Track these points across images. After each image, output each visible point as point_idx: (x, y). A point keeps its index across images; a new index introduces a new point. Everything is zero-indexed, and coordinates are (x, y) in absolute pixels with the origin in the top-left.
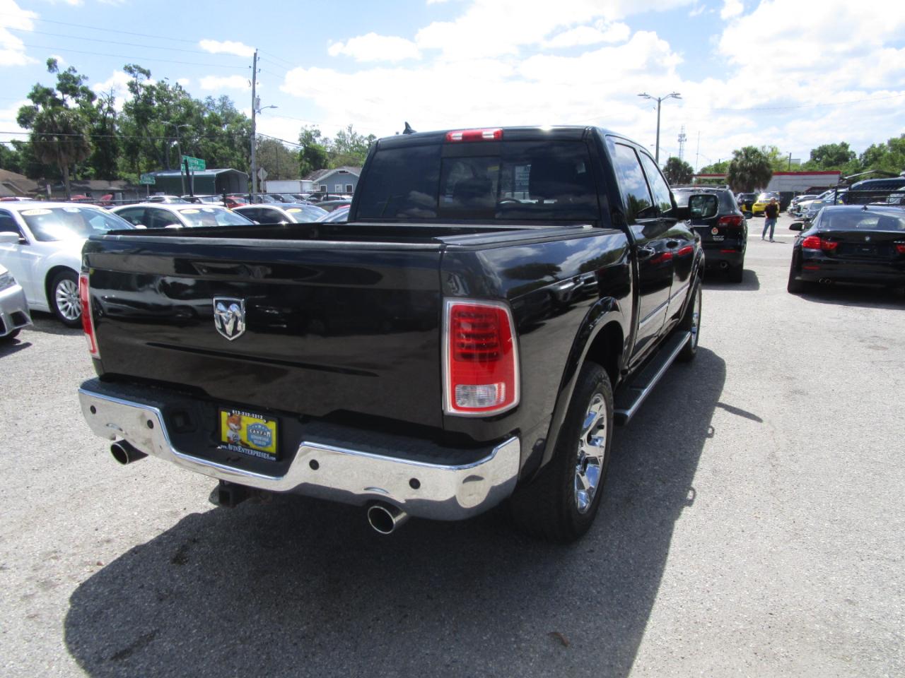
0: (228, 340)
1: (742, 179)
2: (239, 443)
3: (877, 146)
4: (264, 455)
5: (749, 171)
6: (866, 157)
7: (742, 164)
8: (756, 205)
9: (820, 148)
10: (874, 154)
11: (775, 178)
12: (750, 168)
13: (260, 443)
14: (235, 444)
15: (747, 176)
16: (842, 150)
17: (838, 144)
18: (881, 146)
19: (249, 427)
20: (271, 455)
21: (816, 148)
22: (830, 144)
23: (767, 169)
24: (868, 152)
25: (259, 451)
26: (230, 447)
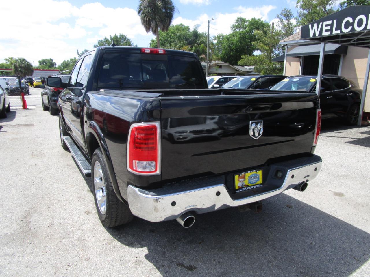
0: (255, 139)
1: (21, 71)
2: (244, 187)
3: (66, 61)
4: (257, 186)
5: (23, 68)
6: (63, 65)
7: (19, 65)
8: (35, 83)
9: (42, 60)
10: (66, 64)
11: (35, 71)
12: (23, 67)
13: (253, 182)
14: (242, 188)
15: (23, 70)
16: (51, 61)
17: (49, 59)
18: (68, 61)
19: (249, 177)
20: (260, 184)
21: (41, 60)
22: (46, 59)
23: (31, 67)
24: (64, 63)
25: (253, 185)
26: (241, 190)
